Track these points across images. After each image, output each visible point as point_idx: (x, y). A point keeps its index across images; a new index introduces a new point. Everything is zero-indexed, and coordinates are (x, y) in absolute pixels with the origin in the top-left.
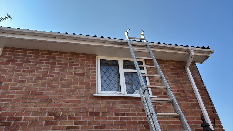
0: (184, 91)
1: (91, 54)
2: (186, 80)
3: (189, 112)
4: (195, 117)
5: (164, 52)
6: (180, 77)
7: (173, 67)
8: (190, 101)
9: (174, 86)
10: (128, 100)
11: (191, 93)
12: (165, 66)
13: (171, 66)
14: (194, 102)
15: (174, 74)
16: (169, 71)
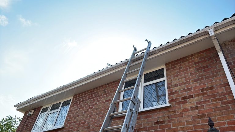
0: (211, 88)
1: (117, 80)
2: (218, 71)
3: (215, 116)
4: (226, 121)
5: (175, 50)
6: (208, 70)
7: (200, 60)
8: (221, 99)
9: (198, 85)
10: (141, 115)
11: (224, 88)
12: (188, 63)
13: (197, 60)
14: (228, 99)
15: (199, 69)
16: (193, 67)
